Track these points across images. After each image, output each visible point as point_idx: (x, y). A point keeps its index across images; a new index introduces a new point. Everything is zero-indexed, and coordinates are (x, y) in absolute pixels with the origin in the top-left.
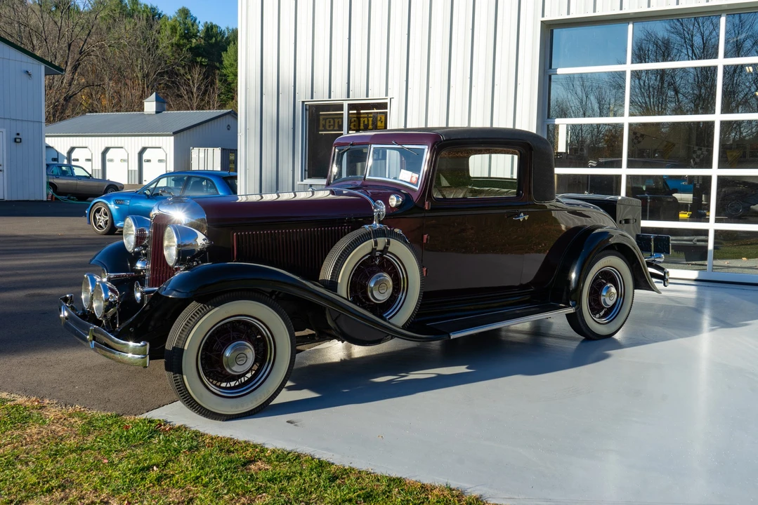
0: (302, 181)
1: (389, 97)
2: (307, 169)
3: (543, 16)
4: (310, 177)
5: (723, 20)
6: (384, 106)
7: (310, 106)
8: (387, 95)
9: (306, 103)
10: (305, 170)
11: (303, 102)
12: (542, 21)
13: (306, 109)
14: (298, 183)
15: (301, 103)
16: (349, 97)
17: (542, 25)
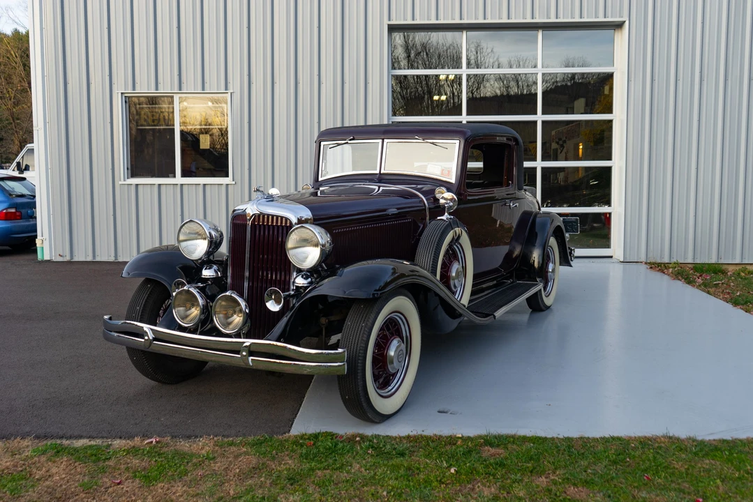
0: (124, 180)
1: (229, 91)
2: (129, 167)
3: (389, 20)
4: (132, 176)
5: (540, 36)
6: (224, 100)
7: (129, 97)
8: (226, 89)
9: (125, 95)
10: (128, 169)
11: (122, 93)
12: (388, 25)
13: (126, 102)
14: (120, 183)
15: (120, 95)
16: (180, 89)
17: (388, 28)
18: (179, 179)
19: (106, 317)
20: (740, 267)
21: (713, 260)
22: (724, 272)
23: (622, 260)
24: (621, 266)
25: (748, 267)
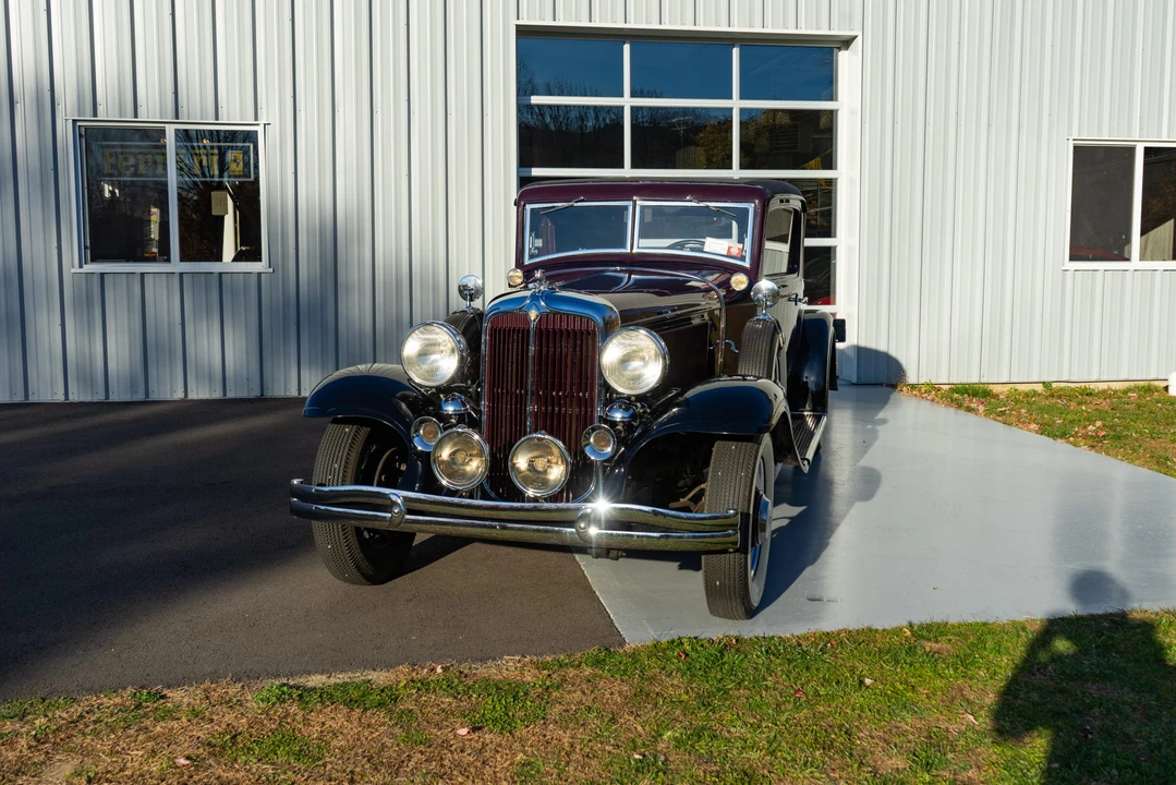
0: (81, 267)
1: (262, 121)
2: (88, 244)
3: (518, 18)
4: (93, 260)
5: (736, 52)
6: (250, 137)
7: (86, 128)
8: (256, 119)
9: (79, 124)
10: (86, 247)
11: (74, 121)
12: (517, 26)
13: (80, 136)
14: (73, 271)
15: (70, 123)
16: (177, 118)
17: (517, 31)
18: (177, 265)
19: (295, 482)
20: (1009, 387)
21: (975, 380)
22: (996, 396)
23: (854, 381)
24: (854, 390)
25: (1018, 387)
